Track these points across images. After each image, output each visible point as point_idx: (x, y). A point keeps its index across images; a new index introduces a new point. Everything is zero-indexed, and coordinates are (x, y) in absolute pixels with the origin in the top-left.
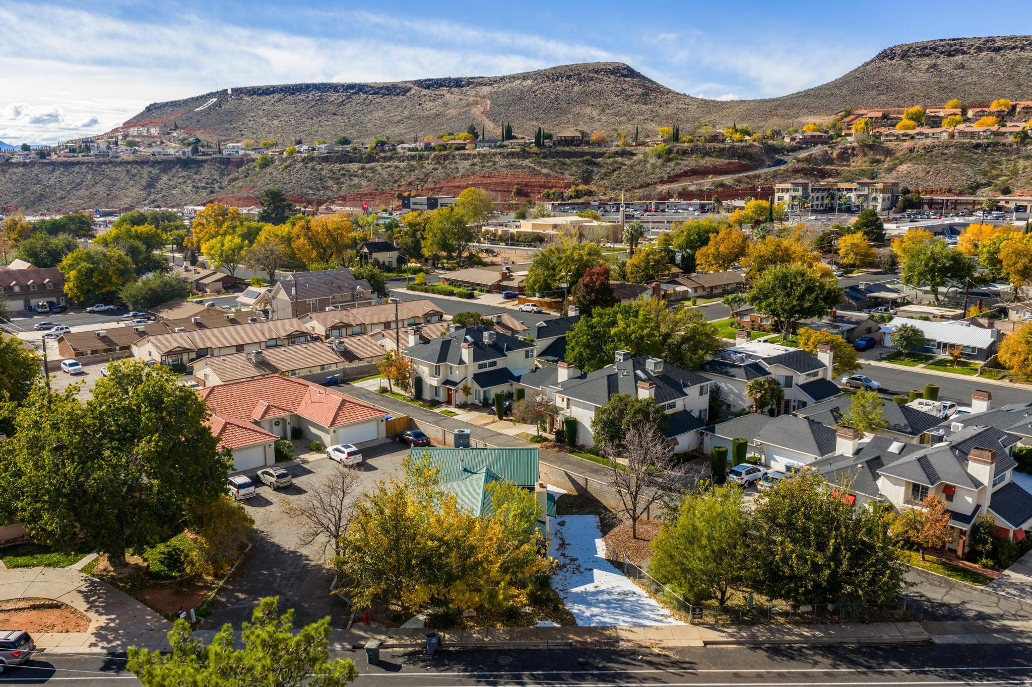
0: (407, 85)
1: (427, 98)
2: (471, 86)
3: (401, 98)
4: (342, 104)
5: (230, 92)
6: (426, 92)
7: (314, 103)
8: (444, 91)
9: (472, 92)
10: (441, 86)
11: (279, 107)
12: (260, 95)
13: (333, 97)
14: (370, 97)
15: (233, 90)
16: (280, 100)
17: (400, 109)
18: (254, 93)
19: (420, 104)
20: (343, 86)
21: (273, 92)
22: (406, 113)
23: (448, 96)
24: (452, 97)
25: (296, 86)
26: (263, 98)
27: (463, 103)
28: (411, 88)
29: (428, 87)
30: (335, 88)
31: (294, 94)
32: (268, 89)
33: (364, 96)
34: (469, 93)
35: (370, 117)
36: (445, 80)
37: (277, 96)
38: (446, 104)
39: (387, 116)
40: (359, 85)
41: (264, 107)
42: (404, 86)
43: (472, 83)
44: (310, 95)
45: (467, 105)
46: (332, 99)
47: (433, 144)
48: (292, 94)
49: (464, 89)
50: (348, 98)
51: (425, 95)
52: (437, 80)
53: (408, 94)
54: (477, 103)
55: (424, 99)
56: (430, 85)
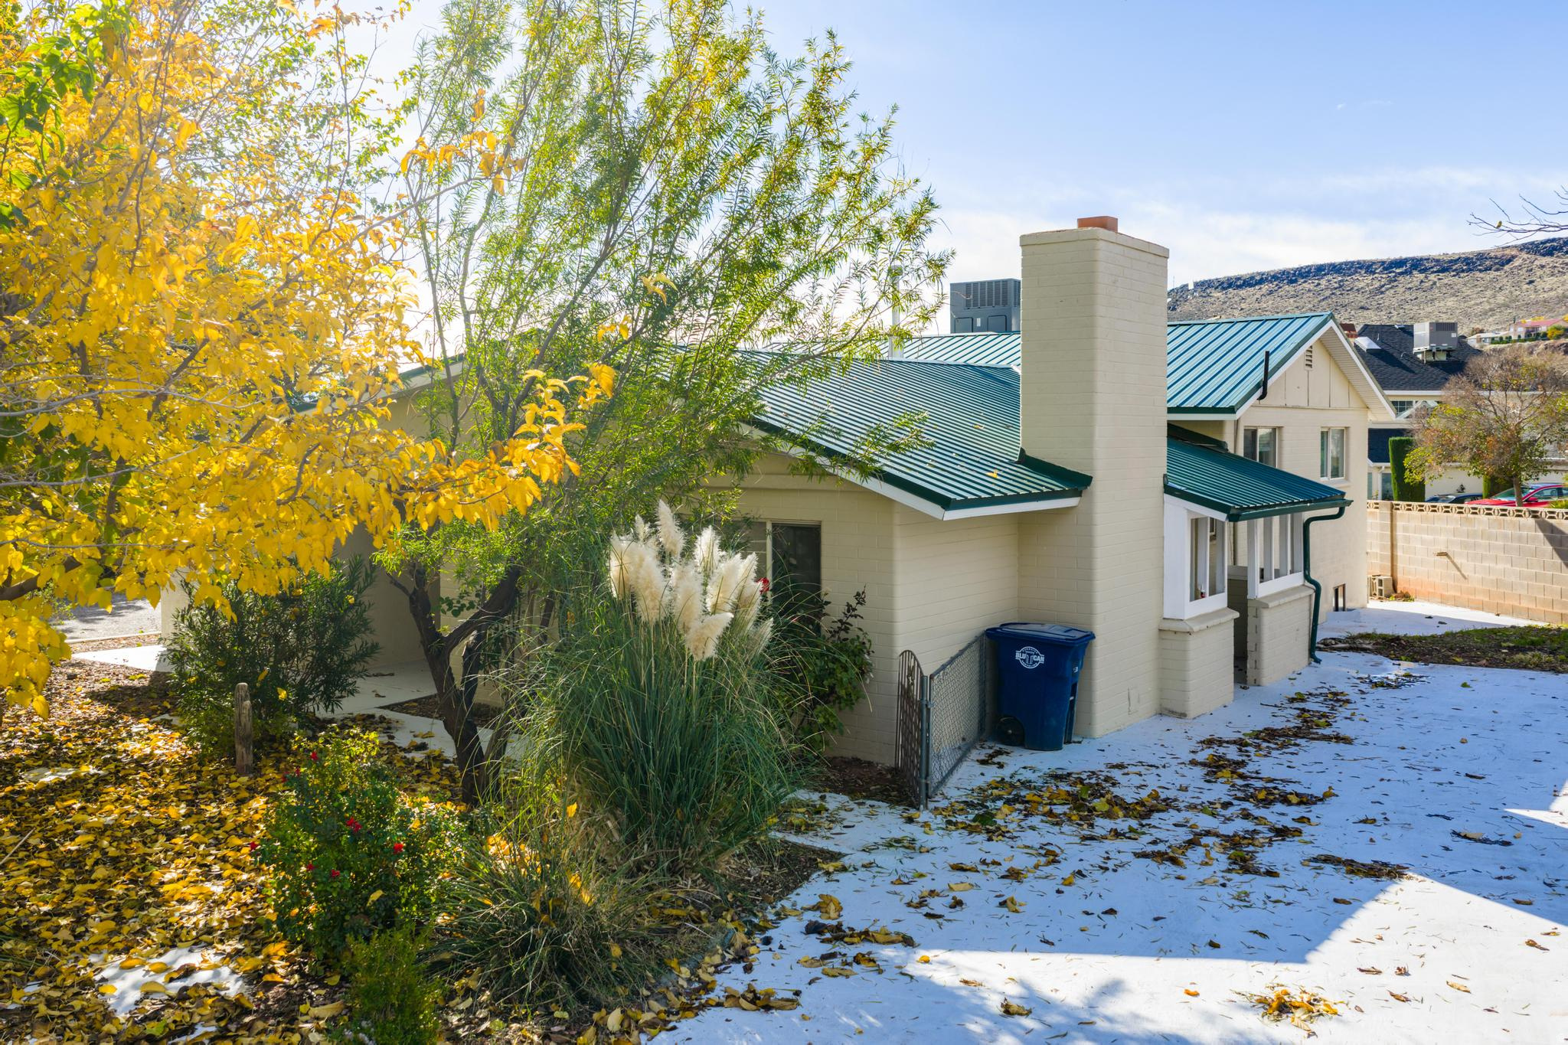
0: (1508, 252)
1: (1547, 270)
3: (1493, 274)
4: (1380, 291)
5: (1191, 287)
6: (1547, 260)
7: (1328, 293)
11: (1268, 303)
12: (1239, 287)
13: (1363, 281)
14: (1432, 277)
15: (1196, 285)
16: (1271, 293)
17: (1489, 293)
18: (1230, 286)
19: (1531, 282)
20: (1383, 263)
21: (1261, 282)
22: (1501, 299)
25: (1300, 269)
26: (1243, 292)
28: (1513, 257)
29: (1550, 253)
30: (1368, 267)
31: (1295, 281)
32: (1252, 278)
33: (1422, 276)
35: (1429, 309)
37: (1265, 288)
39: (1463, 305)
40: (1413, 259)
41: (1243, 306)
42: (1499, 254)
44: (1323, 282)
46: (1361, 285)
47: (1543, 329)
48: (1291, 282)
50: (1390, 282)
51: (1542, 267)
53: (1507, 267)
55: (1539, 272)
56: (1554, 248)
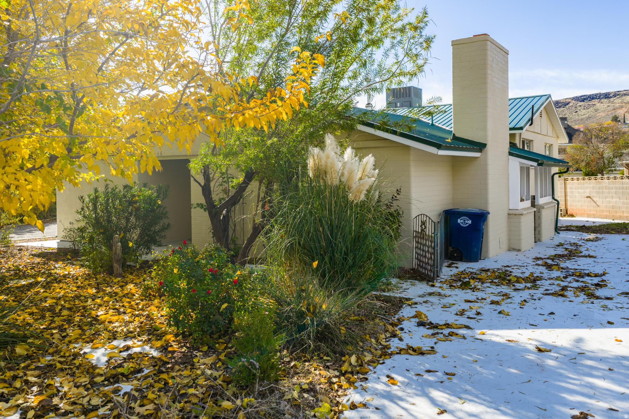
0: (567, 100)
1: (582, 107)
2: (618, 96)
3: (562, 109)
6: (581, 103)
8: (595, 102)
9: (619, 100)
10: (593, 99)
19: (576, 112)
23: (598, 105)
24: (602, 106)
27: (611, 108)
28: (569, 102)
29: (583, 101)
34: (616, 101)
36: (596, 95)
38: (596, 110)
42: (564, 101)
43: (618, 95)
45: (614, 109)
49: (612, 99)
51: (580, 106)
52: (590, 95)
53: (567, 106)
54: (622, 107)
55: (579, 108)
56: (585, 99)
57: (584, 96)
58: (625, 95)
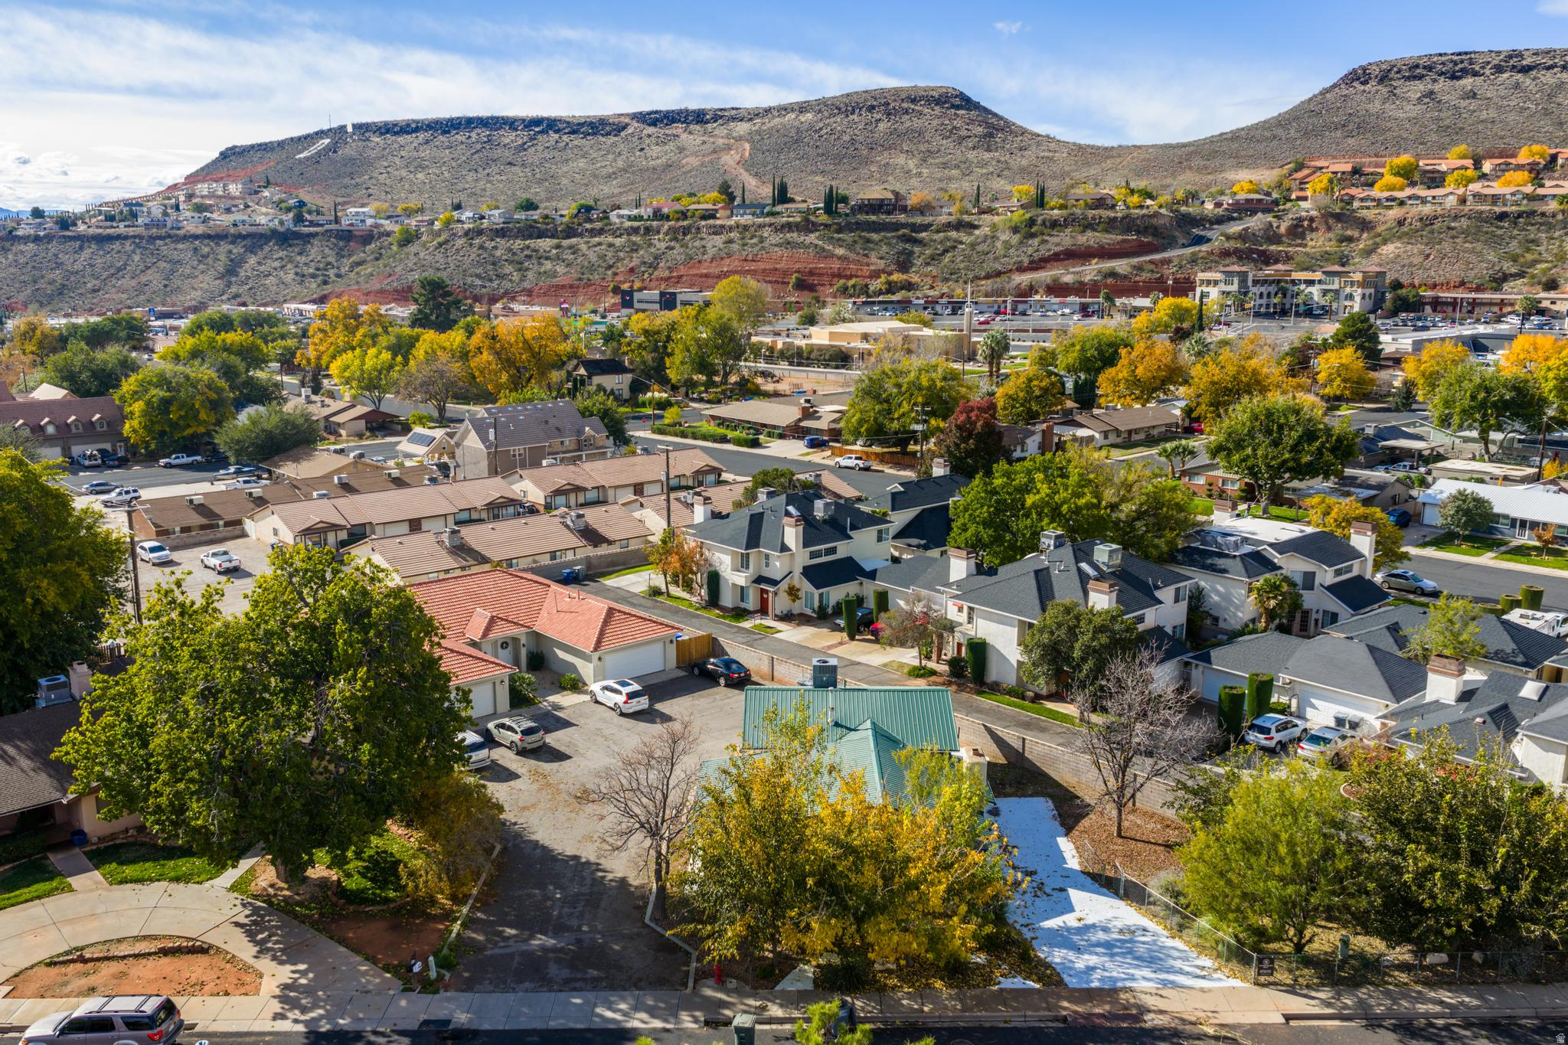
0: (622, 119)
1: (653, 139)
2: (720, 121)
3: (612, 139)
4: (522, 148)
5: (350, 129)
6: (651, 130)
7: (479, 146)
8: (678, 128)
9: (721, 131)
10: (674, 121)
11: (426, 153)
12: (396, 133)
13: (508, 137)
14: (565, 138)
15: (354, 126)
16: (427, 142)
17: (611, 157)
18: (387, 132)
19: (642, 150)
20: (523, 120)
21: (416, 130)
22: (620, 163)
23: (684, 136)
24: (691, 138)
25: (451, 120)
26: (400, 139)
27: (708, 147)
28: (627, 125)
29: (654, 123)
30: (511, 123)
31: (448, 132)
32: (408, 125)
33: (557, 136)
34: (716, 132)
35: (565, 169)
36: (680, 112)
37: (422, 136)
38: (681, 150)
39: (592, 167)
40: (548, 119)
41: (403, 153)
42: (616, 121)
43: (721, 117)
44: (473, 135)
45: (714, 151)
46: (507, 141)
47: (665, 210)
48: (445, 132)
49: (709, 126)
50: (531, 139)
51: (649, 136)
52: (668, 112)
53: (623, 134)
54: (729, 148)
55: (647, 141)
56: (657, 120)
57: (656, 112)
58: (733, 119)
